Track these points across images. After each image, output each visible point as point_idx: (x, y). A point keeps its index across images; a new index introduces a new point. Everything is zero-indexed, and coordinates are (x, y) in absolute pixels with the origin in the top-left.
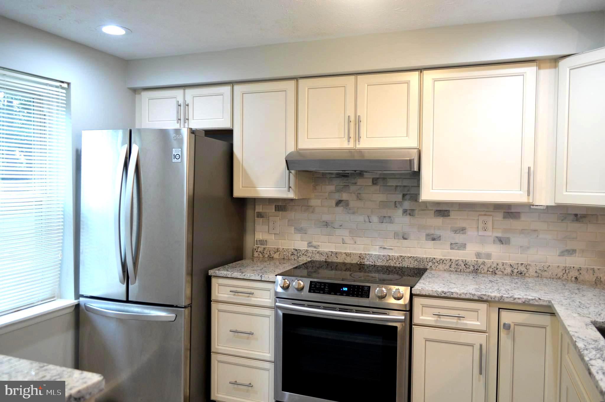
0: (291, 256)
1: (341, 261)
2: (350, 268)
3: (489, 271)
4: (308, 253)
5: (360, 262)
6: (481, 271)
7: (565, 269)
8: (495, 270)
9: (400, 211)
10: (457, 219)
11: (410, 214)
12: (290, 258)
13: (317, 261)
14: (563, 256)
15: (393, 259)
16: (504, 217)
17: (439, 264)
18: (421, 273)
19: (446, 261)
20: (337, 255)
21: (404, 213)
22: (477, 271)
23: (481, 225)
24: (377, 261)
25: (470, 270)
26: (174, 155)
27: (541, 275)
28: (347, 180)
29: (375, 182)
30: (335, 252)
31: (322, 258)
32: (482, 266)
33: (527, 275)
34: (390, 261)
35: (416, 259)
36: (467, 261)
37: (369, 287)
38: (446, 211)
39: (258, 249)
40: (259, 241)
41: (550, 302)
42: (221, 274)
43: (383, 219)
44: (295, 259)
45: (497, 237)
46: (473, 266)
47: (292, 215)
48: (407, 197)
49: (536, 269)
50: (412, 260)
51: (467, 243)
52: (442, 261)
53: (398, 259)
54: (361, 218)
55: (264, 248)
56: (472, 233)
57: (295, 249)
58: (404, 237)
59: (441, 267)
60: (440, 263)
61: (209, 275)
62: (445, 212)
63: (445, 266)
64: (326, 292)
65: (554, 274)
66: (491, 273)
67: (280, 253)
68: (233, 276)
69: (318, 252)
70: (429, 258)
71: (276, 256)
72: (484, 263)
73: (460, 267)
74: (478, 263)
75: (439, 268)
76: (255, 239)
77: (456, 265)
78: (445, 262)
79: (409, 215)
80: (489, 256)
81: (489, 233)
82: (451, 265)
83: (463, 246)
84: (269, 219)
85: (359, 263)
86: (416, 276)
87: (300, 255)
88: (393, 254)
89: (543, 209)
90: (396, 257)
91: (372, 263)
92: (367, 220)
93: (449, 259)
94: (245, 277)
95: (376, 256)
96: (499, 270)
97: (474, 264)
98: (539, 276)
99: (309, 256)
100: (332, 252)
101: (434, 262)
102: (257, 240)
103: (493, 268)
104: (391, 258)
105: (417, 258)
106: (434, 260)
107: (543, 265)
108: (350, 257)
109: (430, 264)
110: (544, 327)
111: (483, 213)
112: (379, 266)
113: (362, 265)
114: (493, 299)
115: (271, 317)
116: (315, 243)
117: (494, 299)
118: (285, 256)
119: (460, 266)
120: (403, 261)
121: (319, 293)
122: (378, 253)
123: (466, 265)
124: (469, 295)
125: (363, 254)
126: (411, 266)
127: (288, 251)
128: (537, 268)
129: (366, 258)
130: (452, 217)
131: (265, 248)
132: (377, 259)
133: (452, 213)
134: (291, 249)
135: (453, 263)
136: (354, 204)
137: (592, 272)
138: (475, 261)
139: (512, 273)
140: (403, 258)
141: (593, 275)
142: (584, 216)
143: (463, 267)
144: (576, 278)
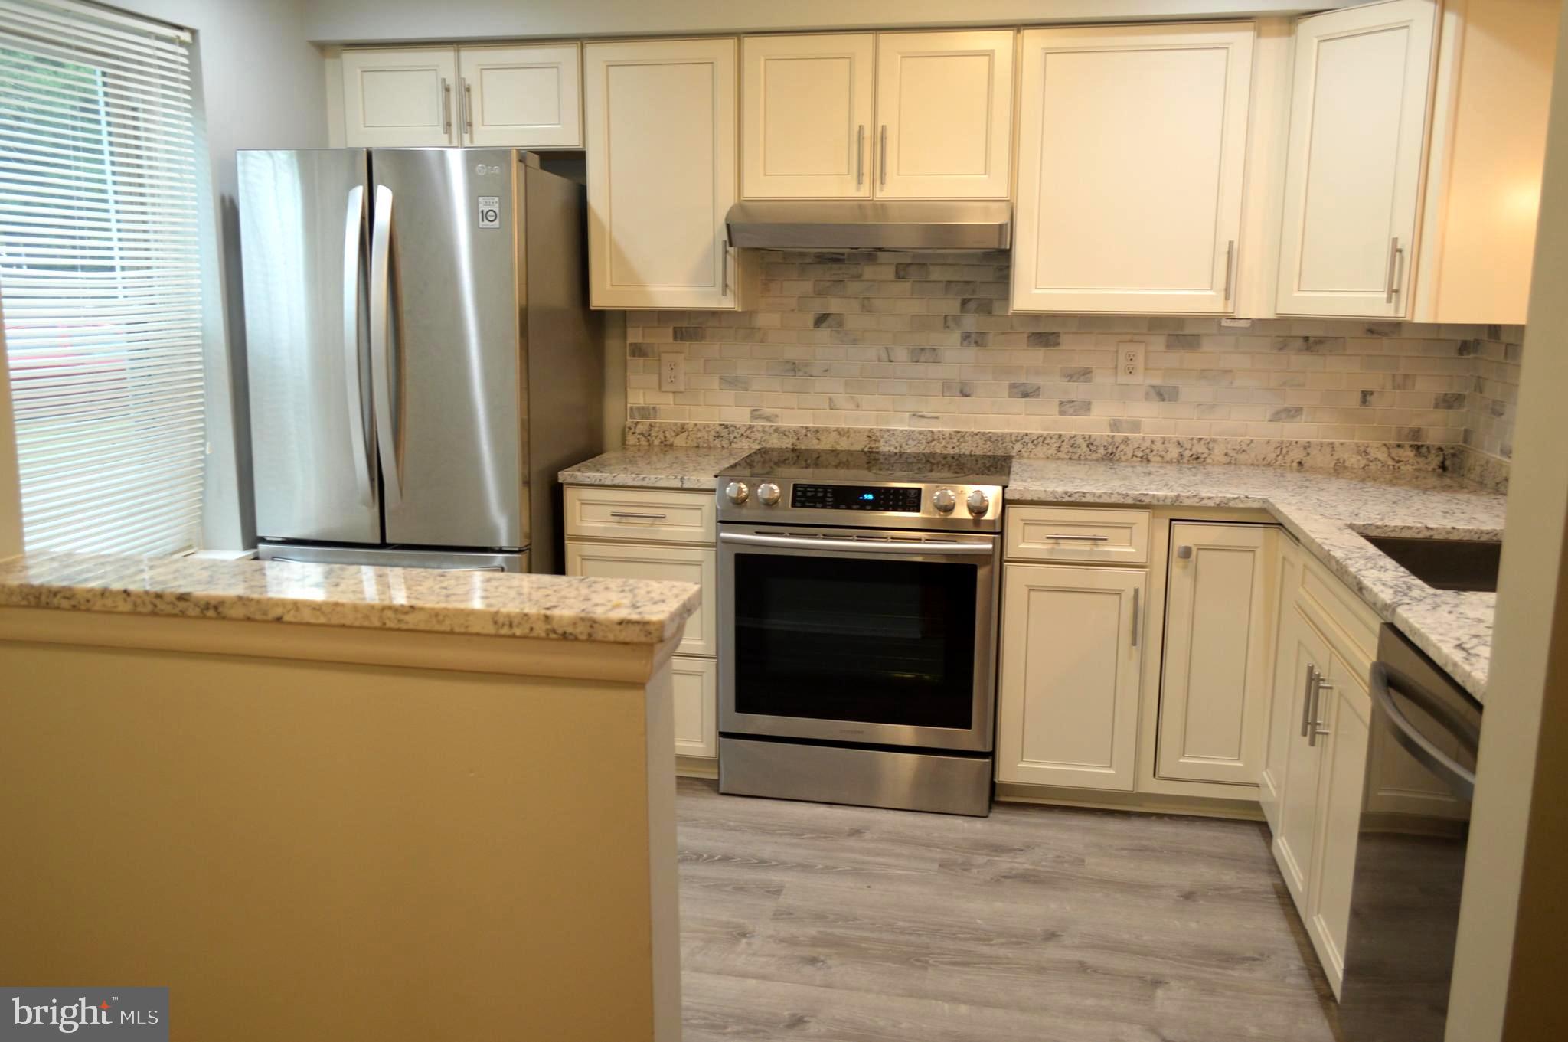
0: (714, 440)
1: (828, 447)
2: (847, 461)
3: (1137, 457)
4: (752, 435)
5: (870, 448)
6: (1119, 456)
7: (1280, 446)
8: (1148, 453)
9: (956, 336)
10: (1074, 350)
11: (976, 342)
12: (712, 445)
13: (773, 450)
14: (1279, 420)
15: (941, 438)
16: (1169, 346)
17: (1036, 445)
19: (1051, 438)
20: (819, 434)
21: (965, 340)
22: (1111, 456)
23: (1122, 362)
24: (907, 444)
25: (1099, 455)
26: (482, 212)
27: (1236, 459)
28: (840, 269)
29: (901, 271)
30: (814, 427)
31: (787, 441)
32: (1122, 446)
33: (1209, 461)
34: (933, 443)
35: (988, 438)
36: (1093, 438)
37: (919, 490)
38: (1054, 333)
39: (635, 428)
40: (639, 409)
41: (1265, 501)
42: (588, 480)
43: (919, 354)
44: (723, 447)
45: (1153, 387)
46: (1105, 446)
47: (710, 349)
48: (972, 305)
49: (1227, 448)
50: (981, 439)
51: (1092, 401)
52: (1043, 440)
53: (951, 439)
54: (872, 353)
55: (651, 426)
56: (1102, 379)
57: (723, 425)
58: (964, 392)
59: (1041, 451)
60: (1039, 443)
61: (560, 481)
62: (1051, 337)
63: (1048, 449)
64: (829, 505)
65: (1260, 457)
66: (1140, 459)
67: (688, 436)
68: (616, 482)
69: (776, 430)
70: (1016, 434)
71: (680, 441)
73: (1079, 451)
74: (1114, 440)
75: (1035, 455)
76: (629, 405)
77: (1071, 446)
78: (1048, 440)
79: (974, 345)
80: (1136, 426)
81: (1139, 379)
82: (1060, 447)
83: (1086, 407)
84: (659, 360)
85: (866, 449)
86: (989, 473)
87: (735, 438)
88: (940, 429)
89: (1246, 328)
90: (947, 435)
91: (896, 448)
92: (884, 356)
93: (1056, 434)
94: (645, 484)
95: (904, 433)
96: (1154, 453)
97: (1106, 444)
98: (1231, 461)
99: (756, 440)
100: (807, 428)
101: (1027, 441)
102: (631, 408)
103: (1143, 451)
104: (936, 437)
105: (990, 434)
106: (1025, 437)
107: (1239, 441)
108: (848, 437)
109: (1018, 446)
110: (1251, 550)
111: (1128, 337)
112: (909, 454)
113: (874, 455)
114: (1161, 503)
115: (703, 564)
116: (768, 411)
117: (1163, 501)
118: (699, 440)
119: (1079, 447)
120: (961, 442)
121: (814, 507)
122: (907, 428)
123: (1091, 446)
124: (1116, 495)
125: (875, 431)
126: (978, 453)
127: (707, 429)
128: (1229, 446)
129: (882, 438)
130: (1064, 348)
131: (653, 424)
132: (906, 439)
133: (1063, 339)
134: (714, 425)
135: (1064, 443)
136: (856, 321)
137: (1329, 450)
138: (1108, 436)
139: (1179, 459)
140: (961, 436)
141: (1332, 455)
142: (1320, 341)
143: (1084, 450)
144: (1300, 463)
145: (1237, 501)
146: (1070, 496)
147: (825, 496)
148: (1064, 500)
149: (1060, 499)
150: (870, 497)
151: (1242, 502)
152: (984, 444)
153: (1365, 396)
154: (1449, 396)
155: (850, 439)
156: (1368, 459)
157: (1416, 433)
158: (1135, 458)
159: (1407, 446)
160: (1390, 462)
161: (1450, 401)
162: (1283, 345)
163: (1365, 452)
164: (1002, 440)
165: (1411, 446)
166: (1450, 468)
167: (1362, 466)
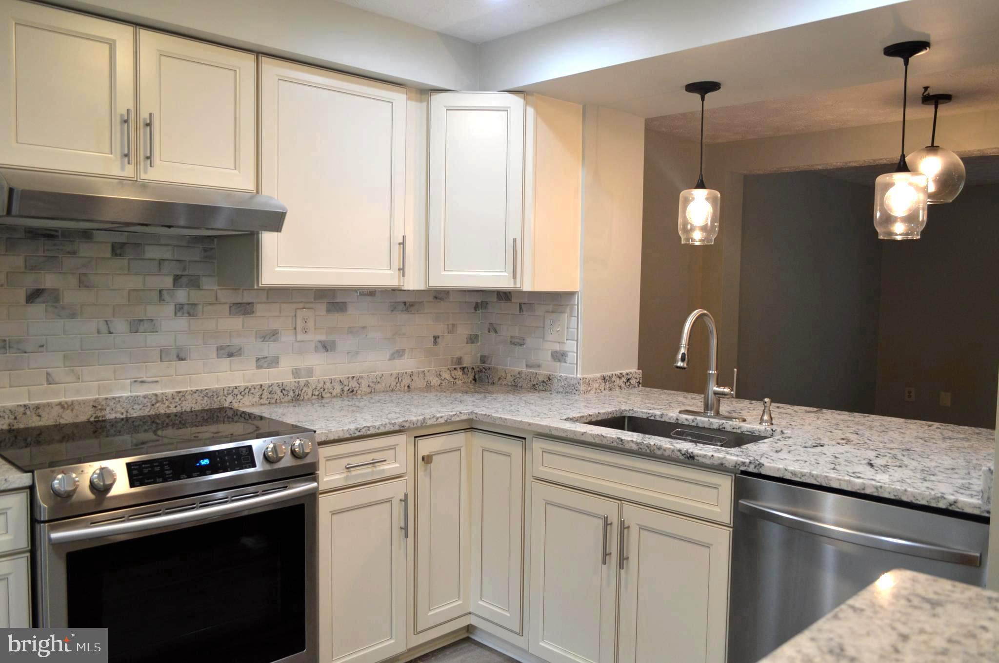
1: (50, 423)
2: (73, 433)
3: (315, 395)
5: (95, 418)
6: (303, 396)
7: (398, 376)
8: (322, 391)
9: (170, 309)
10: (265, 316)
11: (189, 314)
14: (394, 359)
15: (164, 399)
16: (328, 311)
17: (243, 396)
18: (215, 417)
19: (255, 388)
20: (39, 410)
21: (179, 311)
22: (298, 397)
23: (300, 324)
24: (133, 409)
25: (290, 397)
27: (374, 389)
28: (54, 245)
29: (118, 250)
30: (33, 404)
32: (305, 389)
33: (359, 392)
34: (158, 405)
35: (206, 394)
36: (284, 385)
37: (250, 447)
38: (249, 304)
41: (472, 413)
43: (136, 326)
45: (320, 342)
46: (293, 390)
48: (184, 280)
49: (369, 382)
50: (199, 396)
51: (280, 355)
52: (248, 391)
53: (173, 399)
54: (91, 326)
56: (287, 338)
58: (180, 356)
62: (248, 306)
63: (254, 398)
64: (169, 478)
65: (388, 386)
66: (316, 397)
70: (228, 388)
72: (307, 384)
74: (300, 384)
75: (243, 403)
78: (252, 391)
79: (187, 315)
80: (310, 372)
81: (311, 336)
82: (261, 395)
83: (274, 362)
85: (92, 419)
86: (207, 424)
88: (161, 391)
90: (170, 396)
91: (122, 414)
92: (104, 328)
93: (258, 385)
95: (130, 399)
96: (326, 391)
97: (294, 388)
98: (372, 391)
100: (25, 406)
101: (236, 394)
103: (319, 390)
104: (159, 399)
105: (207, 391)
106: (234, 390)
107: (375, 375)
108: (72, 410)
109: (230, 398)
110: (459, 449)
111: (301, 305)
112: (136, 418)
113: (100, 423)
114: (411, 426)
119: (276, 393)
120: (183, 401)
121: (155, 482)
122: (129, 394)
123: (283, 391)
125: (100, 401)
126: (197, 409)
129: (108, 406)
130: (258, 315)
132: (132, 404)
133: (257, 308)
135: (265, 391)
136: (71, 296)
137: (422, 375)
138: (295, 382)
139: (342, 393)
140: (181, 395)
141: (424, 379)
142: (412, 305)
143: (279, 395)
144: (408, 387)
145: (455, 416)
146: (359, 431)
147: (162, 470)
148: (356, 435)
149: (353, 435)
150: (205, 462)
151: (458, 416)
152: (202, 400)
153: (436, 338)
154: (472, 336)
155: (74, 411)
156: (441, 379)
157: (459, 360)
158: (314, 397)
159: (458, 369)
160: (452, 380)
161: (473, 339)
162: (394, 308)
163: (440, 375)
164: (217, 394)
165: (460, 368)
166: (478, 379)
167: (439, 384)
